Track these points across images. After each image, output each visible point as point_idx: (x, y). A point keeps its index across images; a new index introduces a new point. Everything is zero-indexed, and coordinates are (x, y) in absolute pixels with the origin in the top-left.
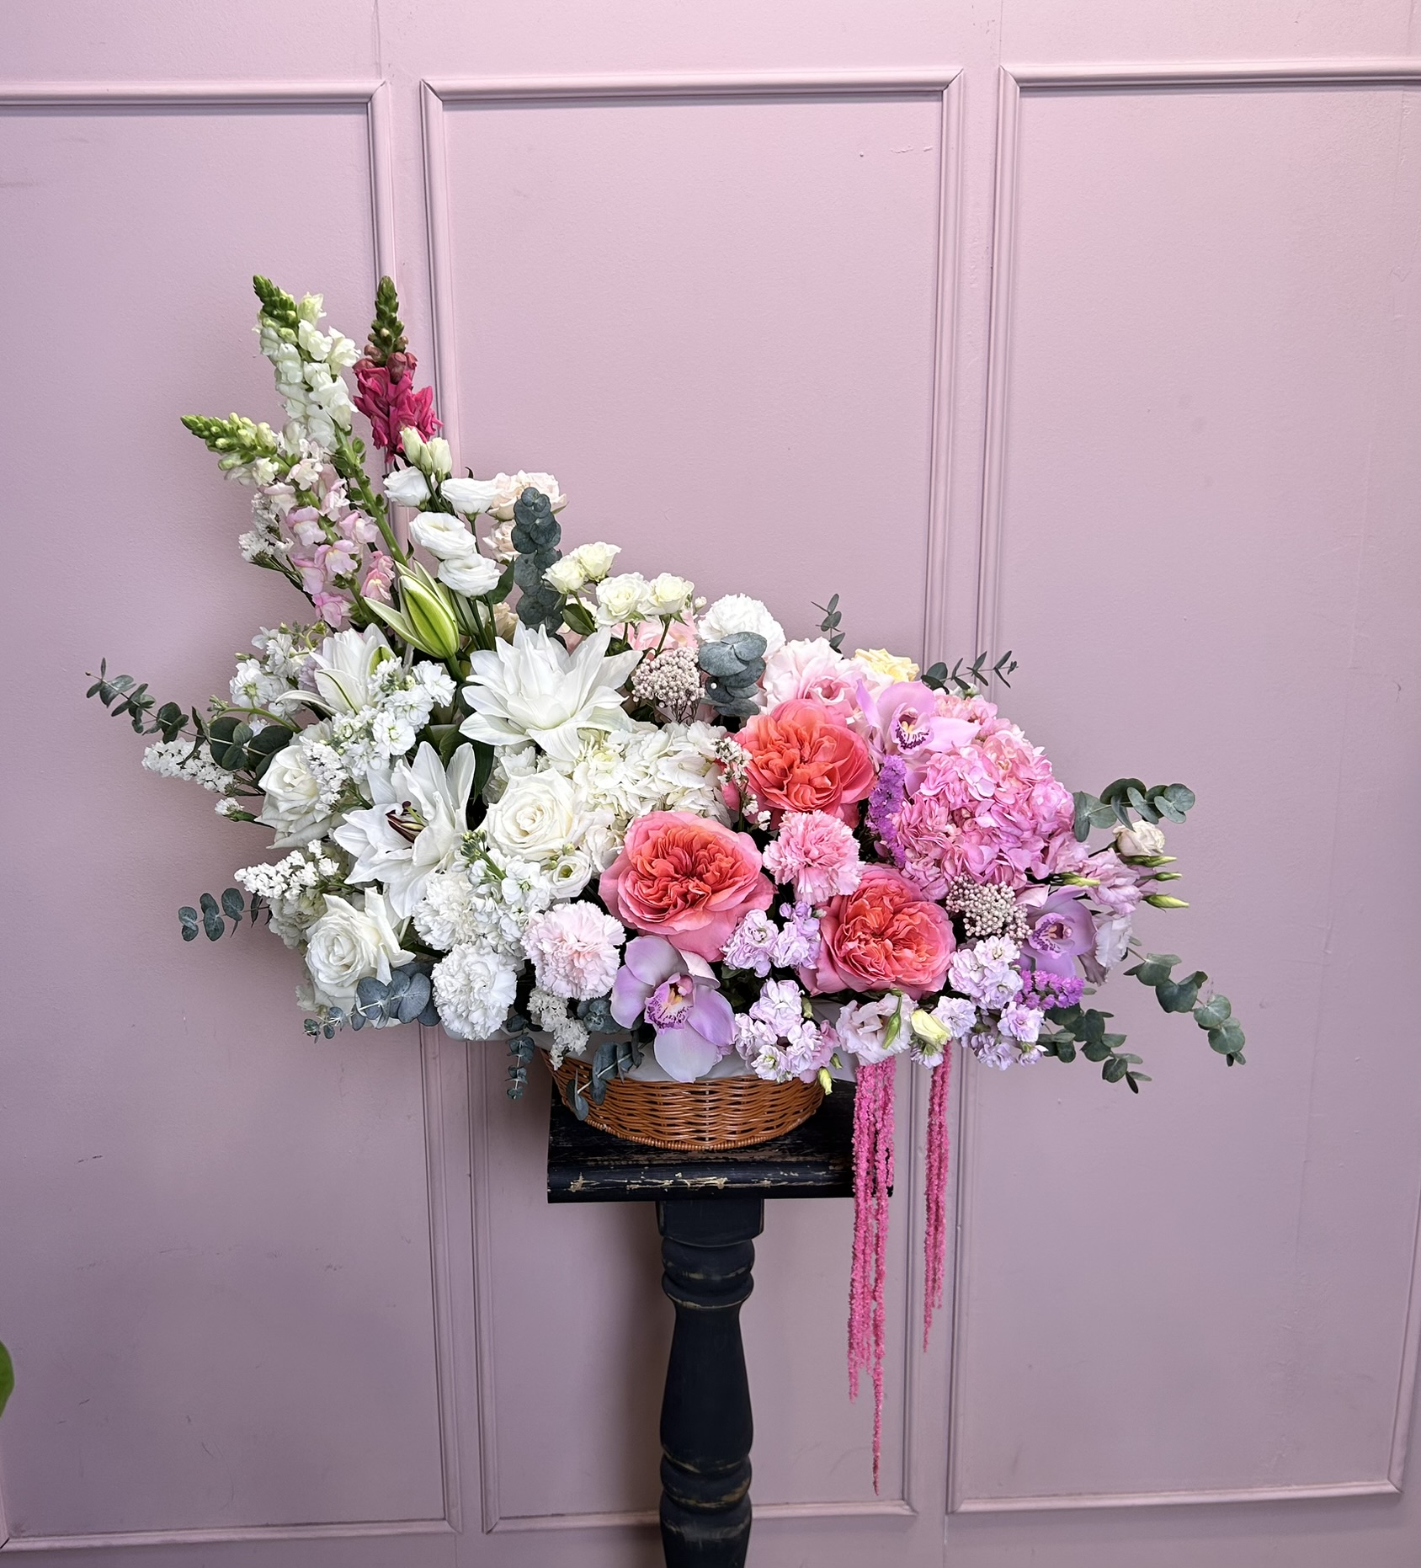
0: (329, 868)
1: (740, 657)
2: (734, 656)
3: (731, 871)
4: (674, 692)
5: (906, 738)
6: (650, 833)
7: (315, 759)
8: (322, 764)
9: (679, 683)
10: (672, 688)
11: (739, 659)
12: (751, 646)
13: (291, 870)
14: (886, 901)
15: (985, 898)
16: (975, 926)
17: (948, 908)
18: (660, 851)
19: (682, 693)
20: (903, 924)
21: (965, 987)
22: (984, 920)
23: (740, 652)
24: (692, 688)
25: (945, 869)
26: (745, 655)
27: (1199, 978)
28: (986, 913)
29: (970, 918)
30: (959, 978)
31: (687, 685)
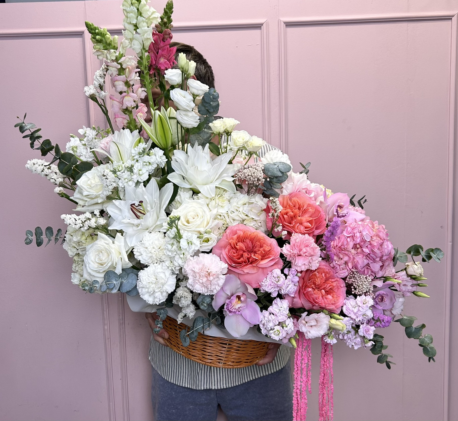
0: (102, 221)
1: (281, 170)
2: (278, 170)
3: (268, 252)
4: (253, 178)
5: (339, 214)
6: (238, 231)
7: (104, 176)
8: (107, 178)
9: (256, 175)
10: (252, 176)
11: (280, 171)
12: (285, 167)
13: (86, 219)
14: (323, 275)
15: (361, 280)
16: (356, 290)
17: (346, 281)
18: (241, 239)
19: (256, 179)
20: (329, 285)
21: (350, 314)
22: (360, 288)
23: (281, 169)
24: (260, 178)
25: (348, 266)
26: (283, 170)
27: (423, 326)
28: (361, 286)
29: (354, 287)
30: (348, 309)
31: (258, 176)
